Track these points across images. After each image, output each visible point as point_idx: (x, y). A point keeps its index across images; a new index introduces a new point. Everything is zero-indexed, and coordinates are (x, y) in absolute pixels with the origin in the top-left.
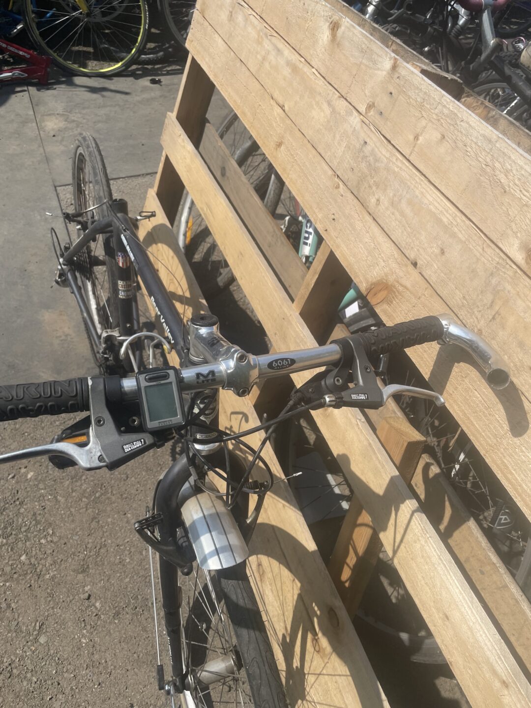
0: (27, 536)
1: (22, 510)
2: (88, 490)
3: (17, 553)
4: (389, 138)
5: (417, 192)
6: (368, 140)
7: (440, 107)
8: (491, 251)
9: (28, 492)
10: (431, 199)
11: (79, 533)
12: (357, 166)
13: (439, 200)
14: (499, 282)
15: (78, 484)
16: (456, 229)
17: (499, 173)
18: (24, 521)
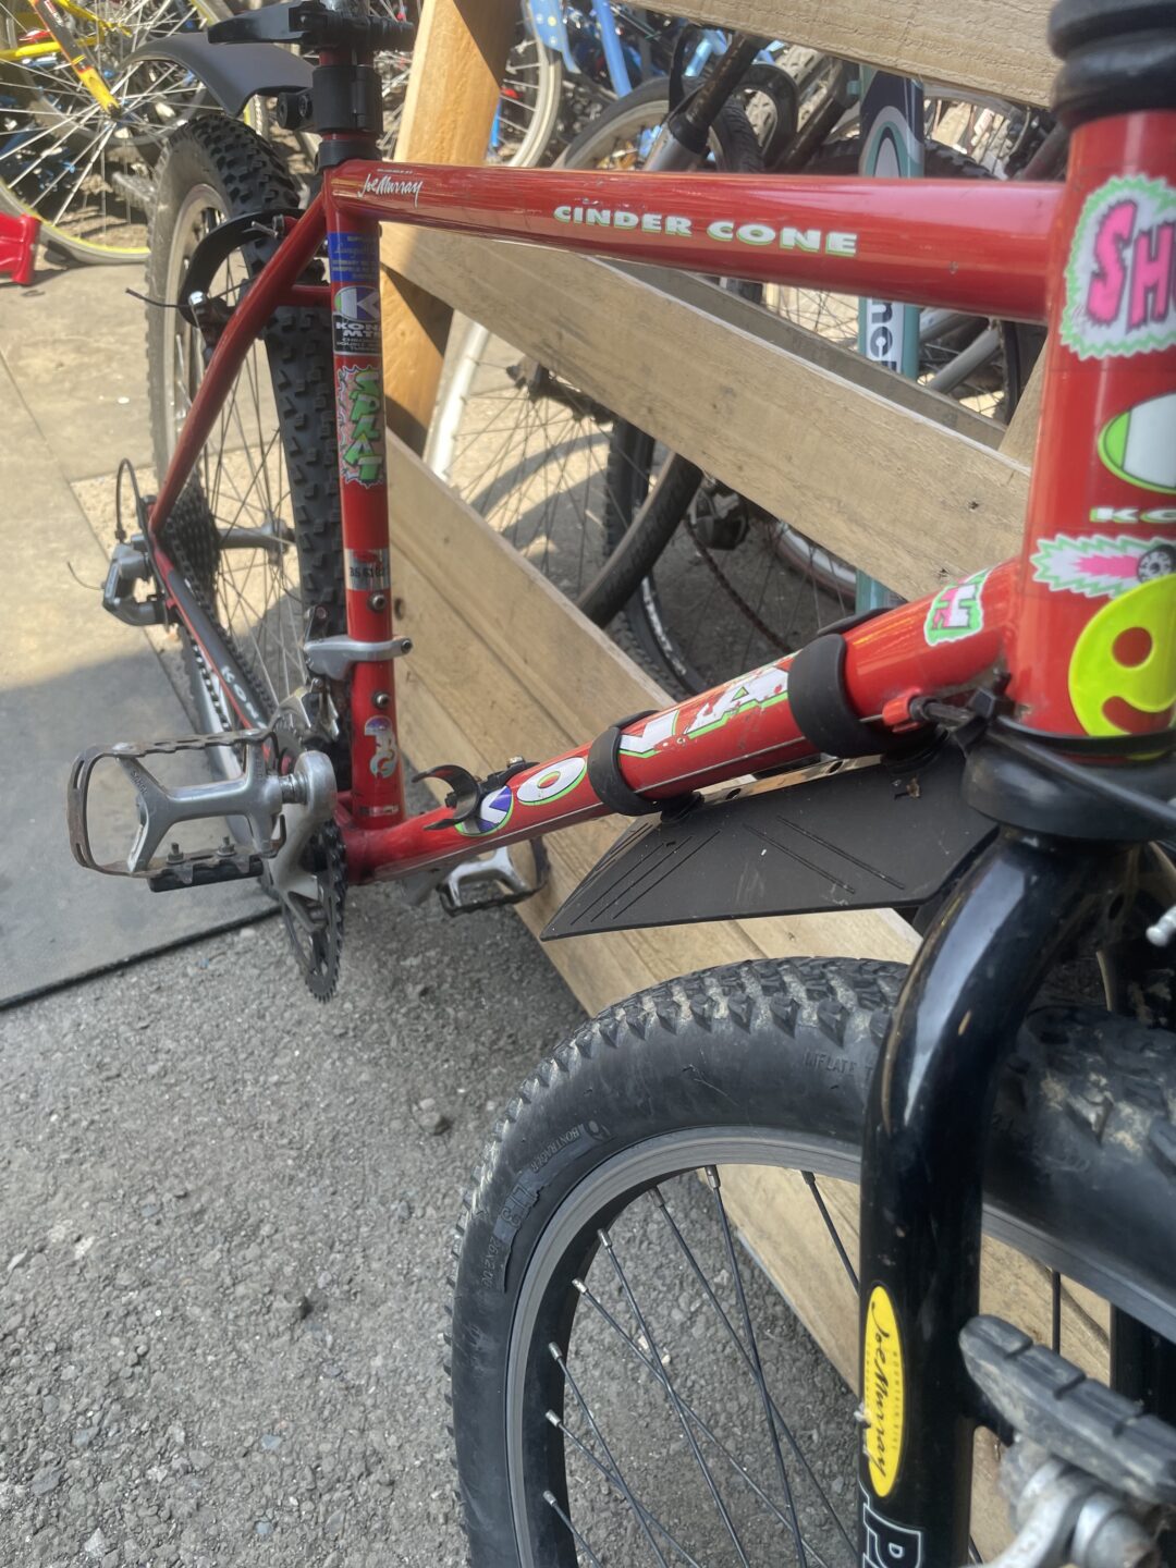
0: (96, 1462)
1: (69, 1372)
2: (288, 1270)
3: (70, 1531)
9: (82, 1304)
11: (277, 1426)
15: (252, 1251)
18: (80, 1408)
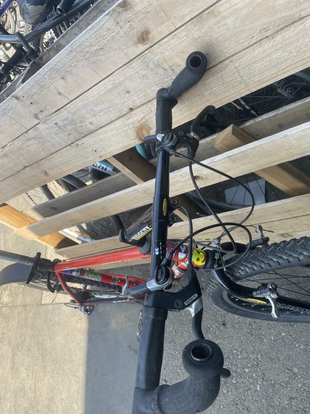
4: (56, 110)
5: (91, 100)
6: (55, 122)
7: (45, 76)
8: (134, 64)
10: (97, 92)
12: (68, 131)
13: (98, 88)
14: (153, 63)
16: (117, 82)
17: (90, 50)
